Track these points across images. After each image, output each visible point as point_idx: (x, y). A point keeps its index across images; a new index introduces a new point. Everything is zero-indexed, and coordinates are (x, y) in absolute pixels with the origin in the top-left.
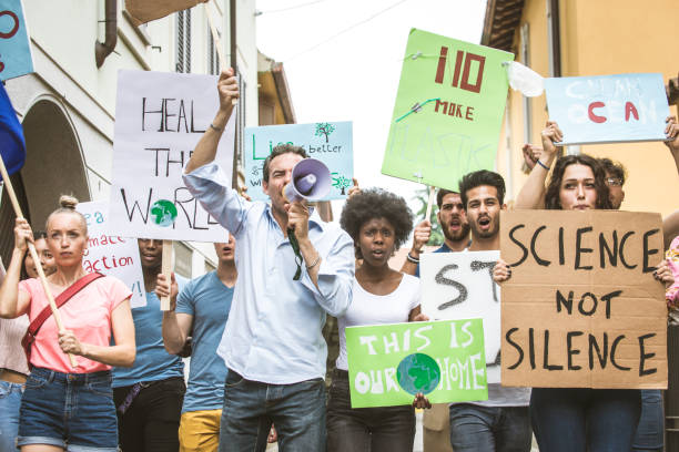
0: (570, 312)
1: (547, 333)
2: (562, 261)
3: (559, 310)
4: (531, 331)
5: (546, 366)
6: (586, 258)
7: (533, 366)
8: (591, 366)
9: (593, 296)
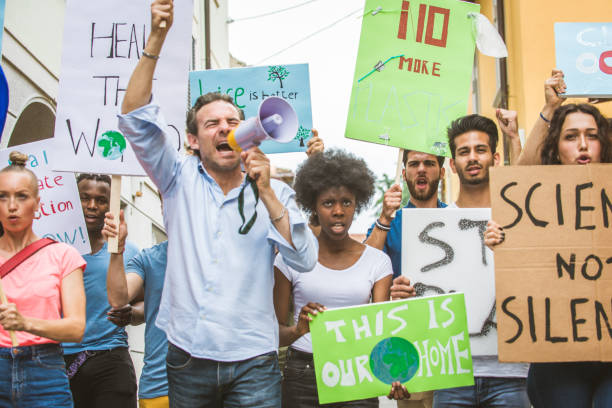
0: (572, 277)
1: (548, 301)
2: (561, 221)
3: (560, 274)
4: (530, 299)
5: (548, 338)
6: (587, 218)
7: (534, 339)
8: (599, 337)
9: (597, 259)
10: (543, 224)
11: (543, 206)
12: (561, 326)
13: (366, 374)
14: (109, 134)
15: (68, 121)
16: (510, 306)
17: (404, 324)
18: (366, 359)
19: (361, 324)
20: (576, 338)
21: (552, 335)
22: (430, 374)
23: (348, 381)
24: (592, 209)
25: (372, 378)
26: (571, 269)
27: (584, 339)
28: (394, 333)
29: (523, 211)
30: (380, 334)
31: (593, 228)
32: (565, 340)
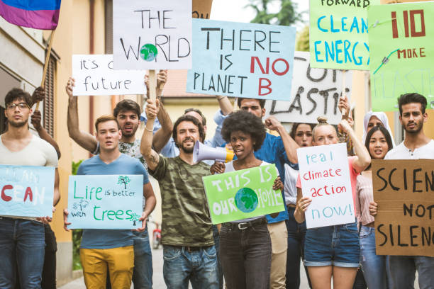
0: (411, 215)
1: (399, 227)
2: (406, 188)
3: (405, 214)
4: (391, 226)
7: (393, 244)
8: (423, 245)
9: (423, 207)
10: (397, 189)
12: (405, 238)
16: (381, 229)
20: (412, 245)
21: (401, 243)
24: (421, 182)
26: (410, 212)
27: (416, 245)
29: (388, 182)
31: (421, 191)
32: (407, 245)
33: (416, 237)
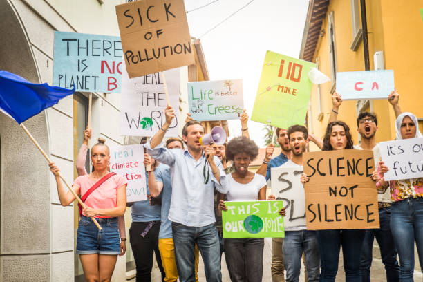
0: (335, 195)
1: (326, 205)
2: (331, 173)
3: (331, 195)
4: (319, 205)
5: (326, 220)
6: (342, 172)
7: (320, 220)
8: (346, 219)
9: (346, 188)
10: (324, 175)
11: (324, 167)
12: (331, 215)
13: (242, 228)
14: (145, 118)
15: (126, 113)
16: (311, 208)
17: (258, 210)
18: (242, 222)
19: (241, 209)
20: (337, 220)
21: (328, 219)
22: (267, 231)
23: (235, 230)
24: (343, 168)
25: (244, 230)
26: (335, 192)
27: (340, 220)
28: (254, 214)
29: (316, 170)
30: (248, 213)
31: (344, 175)
32: (333, 221)
33: (340, 213)
